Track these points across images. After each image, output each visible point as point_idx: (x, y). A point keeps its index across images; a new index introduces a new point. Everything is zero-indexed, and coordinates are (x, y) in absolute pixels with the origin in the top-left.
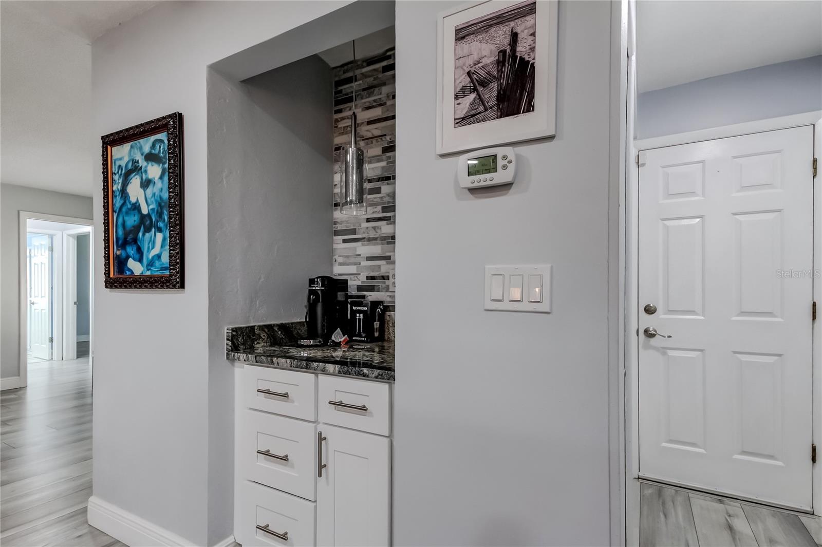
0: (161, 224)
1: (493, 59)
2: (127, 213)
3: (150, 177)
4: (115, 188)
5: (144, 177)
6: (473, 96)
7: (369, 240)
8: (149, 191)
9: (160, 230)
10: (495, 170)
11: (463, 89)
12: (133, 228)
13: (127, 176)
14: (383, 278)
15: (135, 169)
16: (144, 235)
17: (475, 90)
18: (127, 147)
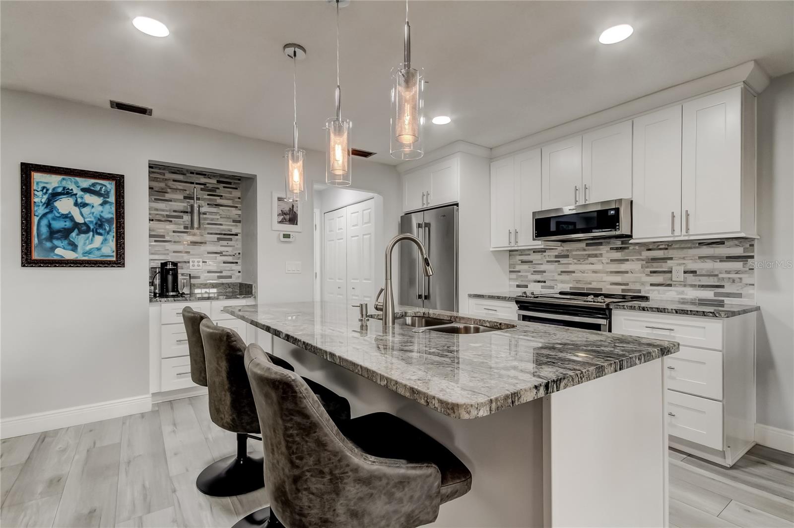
0: (101, 231)
1: (288, 209)
2: (54, 219)
3: (87, 202)
4: (36, 200)
5: (79, 200)
6: (283, 217)
7: (175, 242)
8: (86, 210)
9: (100, 234)
10: (290, 238)
11: (280, 214)
12: (62, 230)
13: (55, 196)
14: (185, 262)
15: (67, 193)
16: (78, 235)
17: (283, 215)
18: (58, 178)
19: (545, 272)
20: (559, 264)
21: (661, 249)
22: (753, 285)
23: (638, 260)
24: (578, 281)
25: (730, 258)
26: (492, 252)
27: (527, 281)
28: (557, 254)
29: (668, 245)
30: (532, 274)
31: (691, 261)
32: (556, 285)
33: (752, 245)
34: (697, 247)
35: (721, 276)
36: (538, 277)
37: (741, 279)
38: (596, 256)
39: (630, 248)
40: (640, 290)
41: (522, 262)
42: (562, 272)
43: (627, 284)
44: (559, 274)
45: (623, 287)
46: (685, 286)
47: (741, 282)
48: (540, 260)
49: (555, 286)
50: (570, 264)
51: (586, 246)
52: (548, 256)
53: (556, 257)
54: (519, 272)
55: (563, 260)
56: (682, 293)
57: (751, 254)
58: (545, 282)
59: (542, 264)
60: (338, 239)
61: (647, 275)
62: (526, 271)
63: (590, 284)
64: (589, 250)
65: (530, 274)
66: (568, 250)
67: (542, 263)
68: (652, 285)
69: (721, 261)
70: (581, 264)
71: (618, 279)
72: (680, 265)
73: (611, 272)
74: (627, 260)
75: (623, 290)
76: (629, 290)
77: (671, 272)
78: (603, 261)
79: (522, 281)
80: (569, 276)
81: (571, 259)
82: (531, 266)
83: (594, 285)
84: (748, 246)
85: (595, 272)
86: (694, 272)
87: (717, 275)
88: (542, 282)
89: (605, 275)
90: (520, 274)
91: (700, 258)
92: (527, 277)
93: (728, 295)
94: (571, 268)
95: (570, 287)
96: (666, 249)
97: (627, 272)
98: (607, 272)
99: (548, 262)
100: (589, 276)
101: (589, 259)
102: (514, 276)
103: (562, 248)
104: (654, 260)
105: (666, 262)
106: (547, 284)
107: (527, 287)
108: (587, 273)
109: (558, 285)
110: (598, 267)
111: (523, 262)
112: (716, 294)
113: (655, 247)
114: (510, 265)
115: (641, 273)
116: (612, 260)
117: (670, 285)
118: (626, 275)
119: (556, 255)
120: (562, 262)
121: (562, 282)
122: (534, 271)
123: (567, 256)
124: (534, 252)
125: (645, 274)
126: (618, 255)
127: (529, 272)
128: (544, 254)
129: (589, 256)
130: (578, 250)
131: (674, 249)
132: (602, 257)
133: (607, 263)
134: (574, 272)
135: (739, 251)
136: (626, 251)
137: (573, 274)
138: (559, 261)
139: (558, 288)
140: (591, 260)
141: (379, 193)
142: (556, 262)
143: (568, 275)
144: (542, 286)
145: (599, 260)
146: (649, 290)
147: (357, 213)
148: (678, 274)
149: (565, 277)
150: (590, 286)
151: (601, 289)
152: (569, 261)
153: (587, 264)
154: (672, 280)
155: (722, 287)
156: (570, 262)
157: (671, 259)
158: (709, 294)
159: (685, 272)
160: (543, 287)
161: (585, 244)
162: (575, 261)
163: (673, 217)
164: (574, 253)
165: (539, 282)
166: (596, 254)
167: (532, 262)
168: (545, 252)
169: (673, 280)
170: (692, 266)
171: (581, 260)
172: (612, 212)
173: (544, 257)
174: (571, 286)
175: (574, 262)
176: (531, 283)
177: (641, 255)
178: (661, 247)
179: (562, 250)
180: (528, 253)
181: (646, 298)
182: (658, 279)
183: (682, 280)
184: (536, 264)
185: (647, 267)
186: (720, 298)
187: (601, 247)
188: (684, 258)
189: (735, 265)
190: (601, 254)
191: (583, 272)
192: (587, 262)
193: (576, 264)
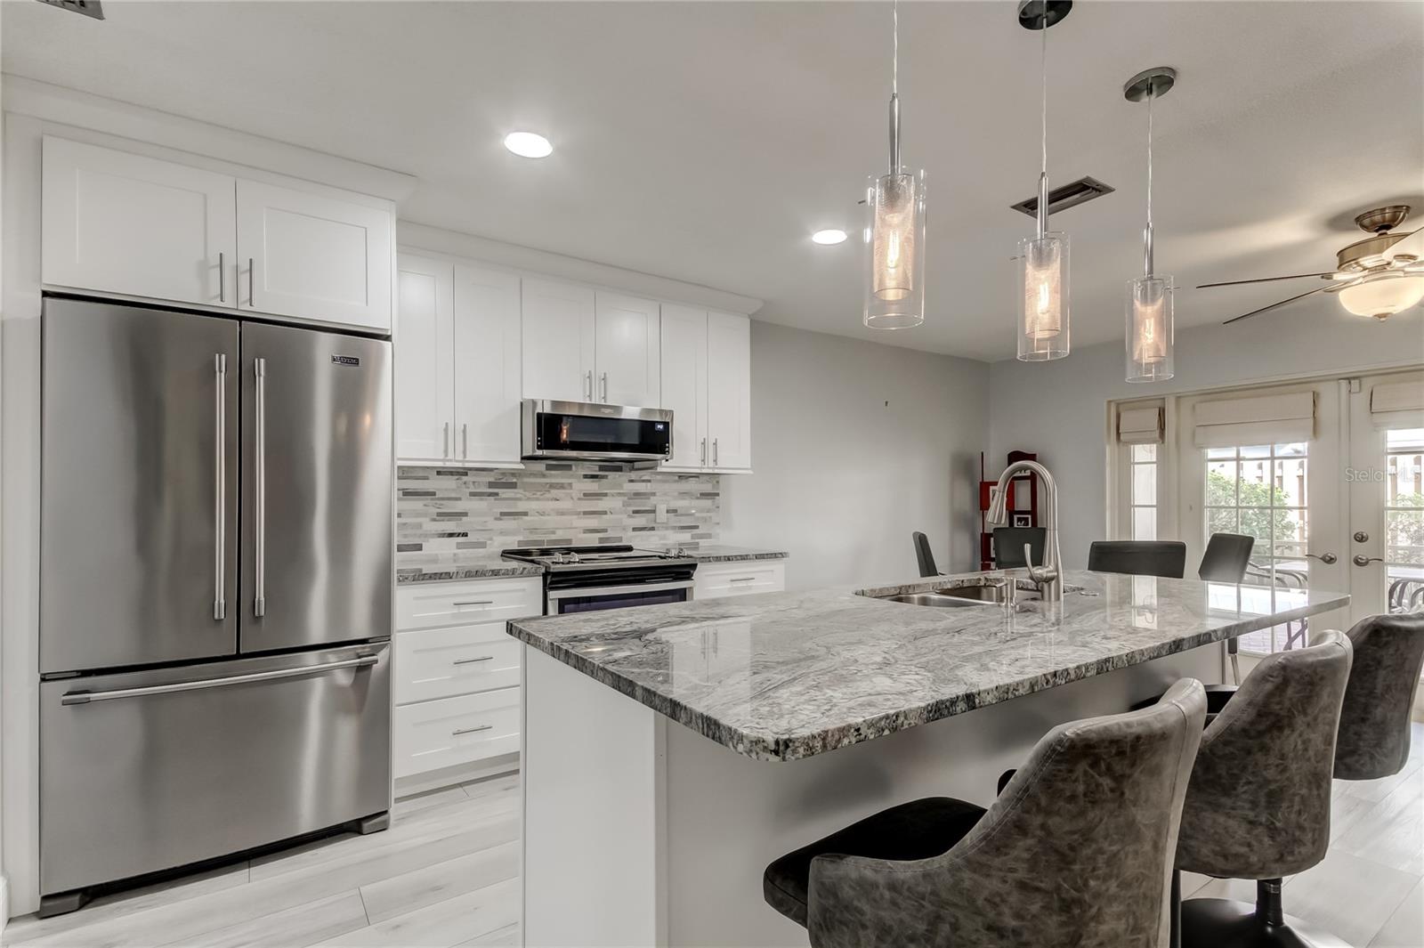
19: (465, 514)
20: (496, 499)
21: (643, 481)
22: (719, 524)
23: (620, 494)
24: (533, 530)
25: (704, 495)
27: (420, 536)
28: (492, 480)
30: (434, 520)
31: (676, 498)
32: (491, 539)
33: (718, 482)
34: (676, 481)
35: (696, 515)
36: (450, 526)
37: (710, 517)
38: (562, 486)
40: (621, 538)
41: (406, 494)
42: (503, 514)
43: (605, 531)
44: (496, 519)
45: (601, 535)
46: (667, 529)
47: (710, 522)
48: (453, 490)
49: (489, 542)
50: (520, 499)
51: (547, 469)
52: (474, 482)
53: (491, 485)
55: (504, 493)
56: (664, 538)
57: (718, 491)
58: (465, 535)
59: (459, 499)
61: (629, 516)
62: (417, 515)
63: (554, 533)
64: (551, 476)
65: (428, 519)
67: (458, 496)
68: (634, 529)
69: (698, 498)
70: (538, 499)
71: (593, 522)
72: (663, 502)
73: (585, 513)
74: (606, 495)
75: (601, 540)
76: (607, 539)
77: (654, 511)
78: (573, 495)
80: (516, 522)
81: (521, 491)
82: (430, 502)
83: (560, 535)
84: (715, 482)
85: (560, 513)
86: (675, 511)
87: (693, 515)
88: (459, 535)
89: (576, 517)
90: (400, 520)
91: (680, 493)
92: (420, 526)
93: (702, 536)
94: (521, 506)
95: (519, 542)
96: (649, 481)
97: (605, 513)
98: (579, 513)
99: (473, 494)
100: (551, 521)
101: (552, 491)
104: (637, 494)
105: (649, 499)
106: (471, 538)
107: (421, 550)
108: (548, 515)
109: (495, 538)
110: (565, 505)
111: (409, 493)
112: (693, 536)
113: (638, 478)
115: (622, 514)
116: (585, 495)
117: (653, 529)
118: (604, 516)
120: (504, 496)
121: (502, 533)
122: (439, 514)
123: (513, 486)
124: (438, 474)
125: (626, 516)
126: (592, 486)
127: (424, 515)
128: (465, 478)
129: (552, 486)
130: (531, 475)
131: (657, 482)
132: (571, 488)
133: (579, 499)
134: (525, 514)
135: (708, 488)
136: (604, 481)
137: (524, 518)
138: (497, 494)
139: (496, 544)
140: (554, 493)
142: (490, 495)
143: (515, 519)
144: (458, 543)
145: (566, 493)
146: (631, 536)
148: (662, 516)
149: (509, 524)
150: (553, 537)
151: (570, 541)
152: (516, 493)
153: (548, 499)
154: (655, 521)
155: (697, 527)
156: (519, 496)
157: (654, 494)
158: (688, 536)
159: (668, 512)
160: (459, 546)
161: (544, 466)
162: (528, 494)
163: (703, 444)
164: (526, 480)
165: (451, 535)
166: (562, 484)
167: (433, 494)
168: (466, 474)
169: (658, 521)
170: (680, 504)
171: (539, 493)
172: (660, 427)
173: (464, 486)
174: (521, 538)
175: (525, 496)
176: (431, 540)
177: (623, 489)
178: (644, 478)
179: (503, 474)
180: (422, 474)
181: (630, 549)
182: (641, 521)
183: (665, 521)
184: (443, 499)
185: (629, 505)
186: (697, 541)
187: (571, 472)
188: (665, 494)
189: (707, 503)
190: (570, 484)
191: (543, 514)
192: (547, 495)
193: (529, 499)
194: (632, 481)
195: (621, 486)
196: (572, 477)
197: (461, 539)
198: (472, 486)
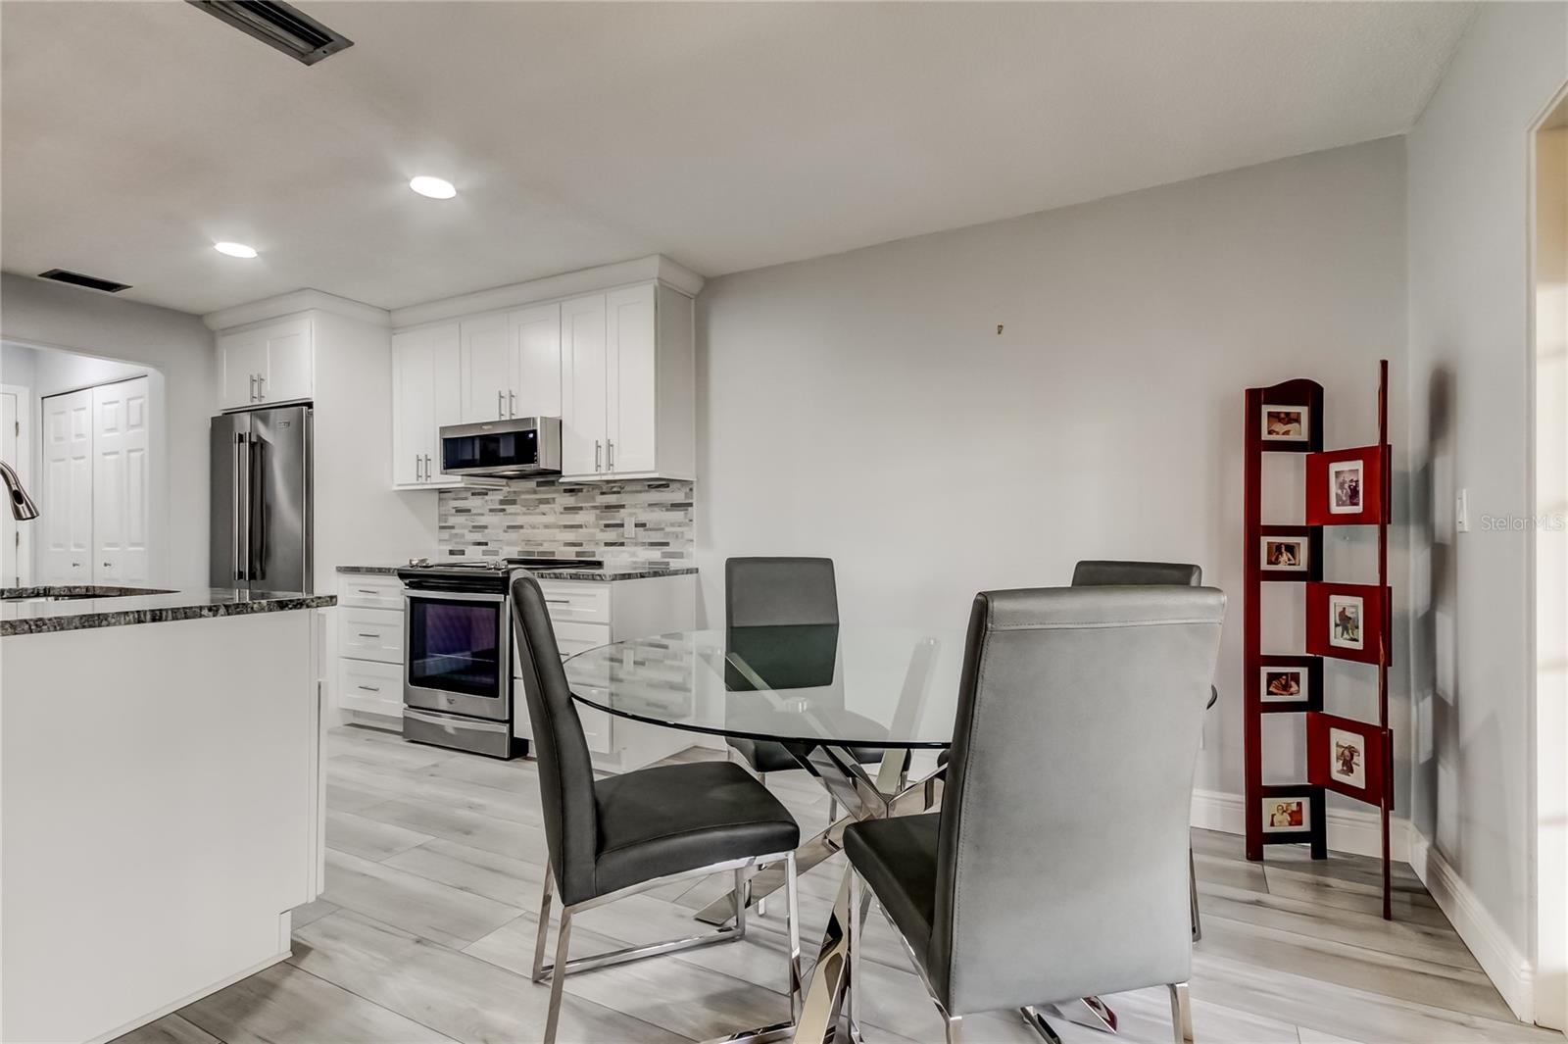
19: (486, 527)
20: (504, 515)
21: (614, 493)
22: (692, 541)
23: (592, 508)
24: (528, 542)
25: (675, 506)
26: (395, 491)
27: (464, 543)
28: (501, 498)
29: (620, 487)
30: (471, 531)
31: (641, 510)
32: (502, 548)
33: (691, 490)
34: (647, 491)
35: (667, 530)
36: (478, 537)
37: (682, 533)
38: (547, 501)
39: (584, 490)
40: (594, 552)
41: (457, 511)
42: (509, 527)
43: (581, 545)
44: (504, 531)
45: (578, 549)
46: (636, 544)
47: (682, 537)
48: (480, 507)
49: (501, 551)
50: (518, 514)
51: (537, 486)
52: (491, 501)
53: (502, 502)
54: (453, 527)
55: (510, 509)
56: (633, 555)
57: (690, 501)
58: (486, 544)
59: (483, 515)
60: (75, 459)
61: (602, 530)
62: (464, 527)
63: (541, 545)
64: (541, 492)
65: (467, 531)
66: (515, 492)
67: (482, 512)
68: (606, 544)
69: (667, 510)
70: (530, 514)
71: (571, 536)
72: (631, 515)
73: (566, 527)
74: (581, 508)
75: (578, 554)
76: (583, 553)
77: (622, 525)
78: (556, 510)
79: (457, 543)
80: (516, 534)
81: (519, 507)
82: (468, 518)
83: (546, 547)
84: (688, 490)
85: (547, 527)
86: (643, 525)
87: (663, 529)
88: (483, 544)
89: (558, 530)
90: (453, 531)
91: (650, 505)
92: (463, 536)
93: (673, 555)
94: (519, 520)
96: (619, 493)
97: (580, 526)
98: (559, 527)
99: (491, 510)
100: (541, 534)
101: (541, 506)
102: (446, 534)
103: (506, 489)
104: (608, 507)
105: (619, 512)
106: (489, 548)
107: (464, 554)
108: (538, 528)
109: (504, 548)
110: (550, 519)
111: (459, 511)
112: (665, 555)
113: (609, 490)
114: (440, 515)
115: (595, 528)
116: (565, 509)
117: (622, 544)
118: (580, 530)
119: (501, 500)
120: (508, 511)
121: (510, 544)
122: (474, 527)
123: (513, 502)
124: (473, 494)
125: (598, 530)
126: (571, 500)
128: (486, 497)
129: (541, 501)
130: (528, 492)
131: (626, 492)
132: (554, 503)
133: (561, 513)
134: (521, 527)
135: (678, 496)
136: (580, 494)
137: (522, 530)
138: (504, 510)
139: (505, 553)
140: (544, 507)
141: (156, 365)
142: (501, 510)
143: (515, 532)
144: (483, 551)
145: (551, 508)
146: (604, 552)
147: (116, 405)
148: (630, 530)
149: (513, 535)
150: (541, 549)
151: (553, 553)
152: (516, 509)
153: (538, 514)
154: (623, 536)
155: (667, 544)
156: (518, 511)
157: (623, 506)
158: (655, 555)
159: (636, 525)
160: (485, 553)
161: (535, 483)
162: (524, 509)
163: (598, 447)
164: (523, 497)
165: (479, 544)
166: (548, 499)
167: (469, 511)
168: (487, 494)
169: (625, 537)
170: (642, 518)
171: (531, 508)
172: (531, 435)
173: (485, 504)
174: (520, 549)
175: (522, 511)
176: (469, 547)
177: (595, 502)
178: (615, 489)
179: (508, 492)
180: (464, 495)
181: (599, 564)
182: (612, 535)
183: (633, 536)
184: (475, 514)
185: (601, 519)
186: (667, 560)
187: (554, 488)
188: (635, 506)
189: (678, 515)
190: (554, 499)
191: (533, 527)
192: (538, 511)
193: (524, 514)
194: (603, 493)
195: (593, 499)
196: (555, 492)
197: (484, 548)
198: (489, 503)
